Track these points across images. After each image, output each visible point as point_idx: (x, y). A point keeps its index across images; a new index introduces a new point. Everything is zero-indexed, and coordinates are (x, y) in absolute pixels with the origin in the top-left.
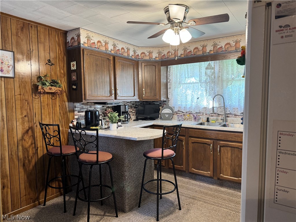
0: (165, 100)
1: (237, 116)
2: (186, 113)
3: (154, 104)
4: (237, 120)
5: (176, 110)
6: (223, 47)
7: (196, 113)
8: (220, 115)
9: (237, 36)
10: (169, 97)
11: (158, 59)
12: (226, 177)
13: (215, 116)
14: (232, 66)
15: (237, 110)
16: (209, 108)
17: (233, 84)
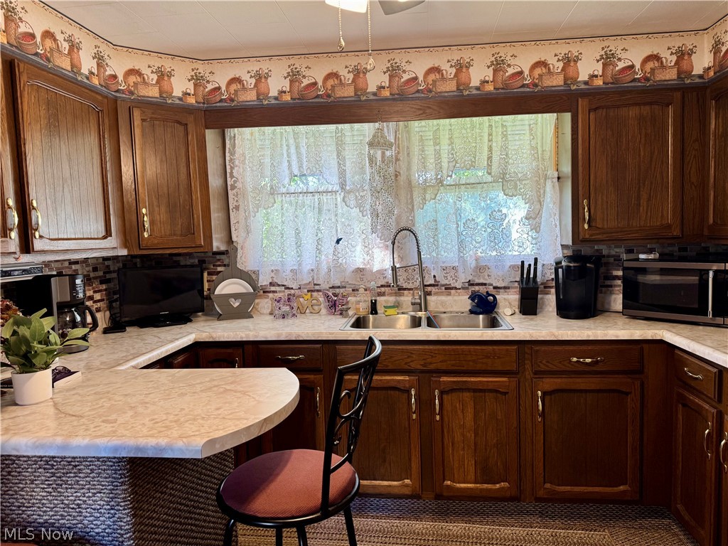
0: (223, 248)
1: (453, 291)
2: (300, 288)
3: (177, 264)
4: (455, 301)
5: (264, 281)
6: (421, 78)
7: (333, 287)
8: (405, 289)
9: (459, 47)
10: (234, 238)
11: (191, 100)
12: (463, 485)
13: (391, 294)
14: (437, 142)
15: (452, 274)
16: (371, 271)
17: (438, 198)
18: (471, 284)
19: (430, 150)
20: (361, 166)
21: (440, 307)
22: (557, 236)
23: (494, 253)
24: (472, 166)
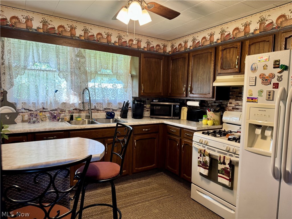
2: (36, 111)
6: (95, 36)
7: (52, 110)
8: (82, 111)
9: (108, 28)
13: (76, 112)
14: (95, 58)
15: (99, 105)
16: (69, 104)
17: (95, 78)
18: (105, 109)
19: (93, 60)
20: (66, 62)
21: (95, 117)
22: (131, 94)
23: (114, 99)
24: (107, 68)
